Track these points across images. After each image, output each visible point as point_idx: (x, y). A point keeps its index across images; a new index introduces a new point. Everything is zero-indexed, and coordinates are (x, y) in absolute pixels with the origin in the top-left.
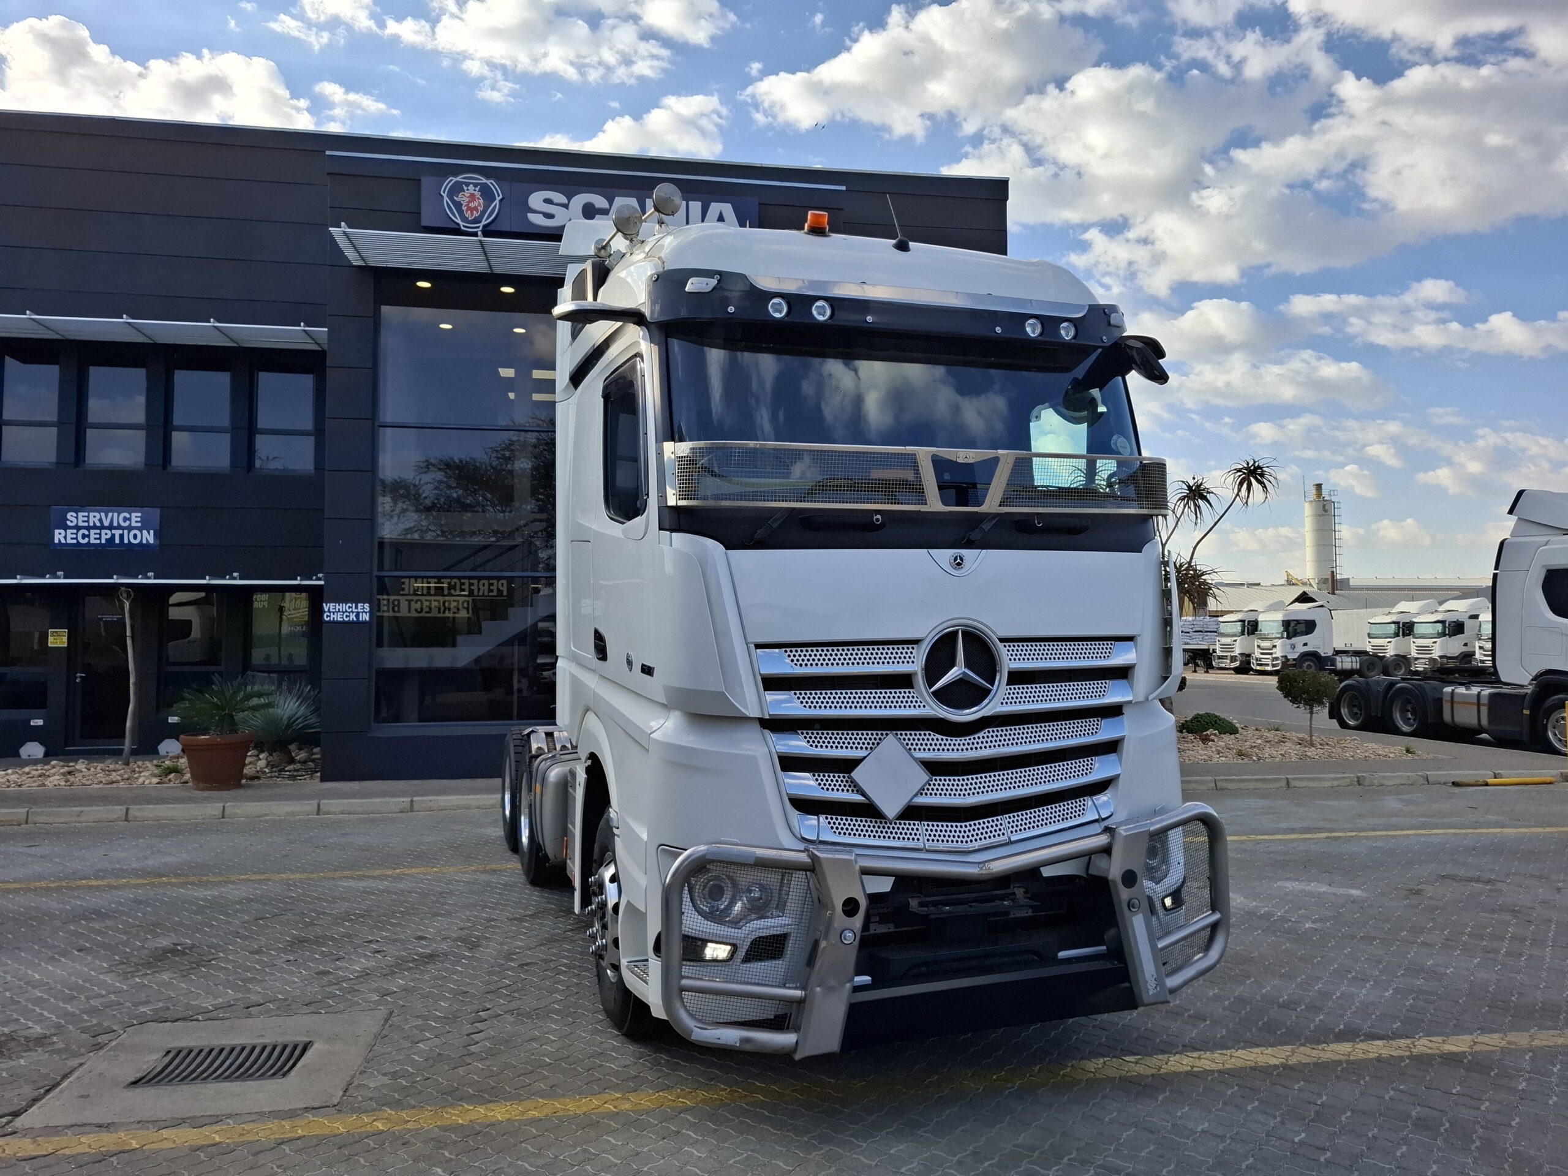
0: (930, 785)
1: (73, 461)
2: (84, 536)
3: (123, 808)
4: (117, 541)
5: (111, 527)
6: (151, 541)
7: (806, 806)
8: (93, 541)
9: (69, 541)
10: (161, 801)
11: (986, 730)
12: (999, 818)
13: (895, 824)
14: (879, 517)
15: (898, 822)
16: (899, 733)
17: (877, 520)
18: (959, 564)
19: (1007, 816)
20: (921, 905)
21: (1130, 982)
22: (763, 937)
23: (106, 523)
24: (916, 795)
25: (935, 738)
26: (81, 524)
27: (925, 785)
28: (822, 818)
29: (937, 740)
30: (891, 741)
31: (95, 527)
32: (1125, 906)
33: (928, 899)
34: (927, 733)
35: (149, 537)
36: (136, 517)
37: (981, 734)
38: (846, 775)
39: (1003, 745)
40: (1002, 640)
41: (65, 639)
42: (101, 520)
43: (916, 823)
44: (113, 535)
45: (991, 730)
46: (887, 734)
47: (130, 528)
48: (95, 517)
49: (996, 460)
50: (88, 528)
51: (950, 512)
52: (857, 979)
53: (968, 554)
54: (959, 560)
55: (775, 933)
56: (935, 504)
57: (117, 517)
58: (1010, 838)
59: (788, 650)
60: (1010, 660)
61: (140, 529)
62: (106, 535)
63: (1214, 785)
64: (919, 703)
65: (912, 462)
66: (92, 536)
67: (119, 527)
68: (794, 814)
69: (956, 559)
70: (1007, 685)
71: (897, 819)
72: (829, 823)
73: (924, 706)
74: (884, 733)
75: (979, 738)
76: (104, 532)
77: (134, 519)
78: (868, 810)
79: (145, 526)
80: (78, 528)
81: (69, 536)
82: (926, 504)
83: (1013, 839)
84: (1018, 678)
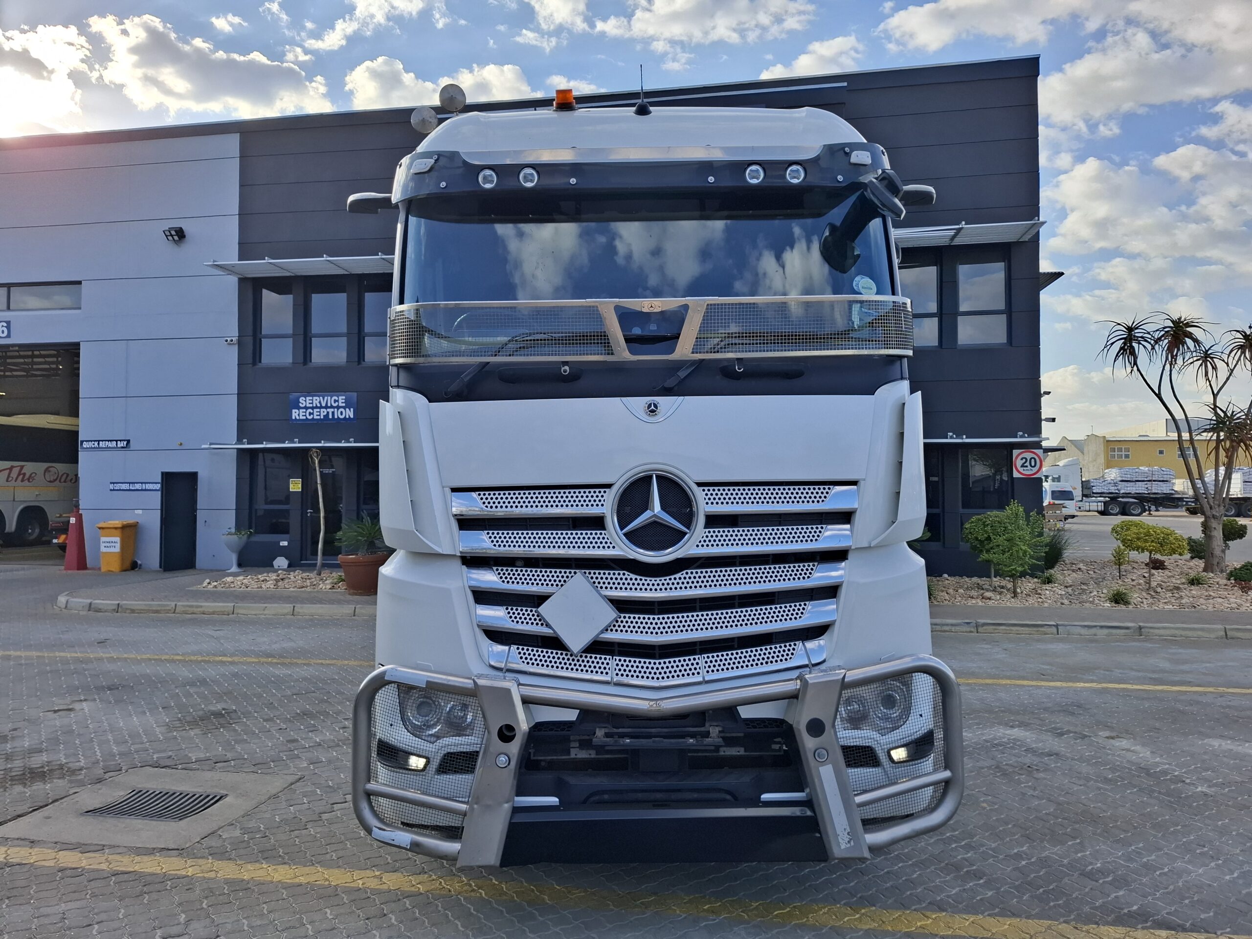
0: (617, 621)
1: (302, 361)
2: (310, 414)
3: (292, 606)
4: (330, 417)
5: (326, 407)
6: (352, 416)
7: (496, 635)
8: (316, 417)
9: (302, 417)
10: (331, 602)
11: (684, 572)
12: (697, 657)
13: (581, 656)
14: (567, 368)
15: (584, 655)
16: (587, 571)
17: (565, 371)
18: (652, 411)
19: (706, 656)
20: (607, 735)
21: (820, 833)
22: (452, 753)
23: (324, 405)
24: (602, 632)
25: (629, 578)
26: (308, 405)
27: (612, 621)
28: (514, 647)
29: (631, 579)
30: (578, 579)
31: (317, 407)
32: (810, 756)
33: (615, 730)
34: (621, 572)
35: (350, 413)
36: (342, 399)
37: (677, 576)
38: (534, 610)
39: (701, 587)
40: (699, 484)
41: (300, 486)
42: (320, 402)
43: (608, 657)
44: (328, 413)
45: (689, 571)
46: (575, 573)
47: (338, 407)
48: (316, 400)
49: (686, 307)
50: (313, 408)
51: (638, 360)
52: (517, 799)
53: (663, 401)
54: (653, 407)
55: (462, 750)
56: (623, 353)
57: (330, 400)
58: (704, 678)
59: (482, 493)
60: (707, 503)
61: (344, 408)
62: (324, 412)
63: (1223, 633)
64: (609, 544)
65: (594, 314)
66: (315, 414)
67: (332, 407)
68: (485, 642)
69: (650, 406)
70: (705, 527)
71: (583, 652)
72: (520, 653)
73: (614, 547)
74: (573, 571)
75: (675, 579)
76: (322, 410)
77: (340, 401)
78: (554, 643)
79: (348, 405)
80: (306, 408)
81: (301, 414)
82: (612, 354)
83: (706, 679)
84: (713, 521)
